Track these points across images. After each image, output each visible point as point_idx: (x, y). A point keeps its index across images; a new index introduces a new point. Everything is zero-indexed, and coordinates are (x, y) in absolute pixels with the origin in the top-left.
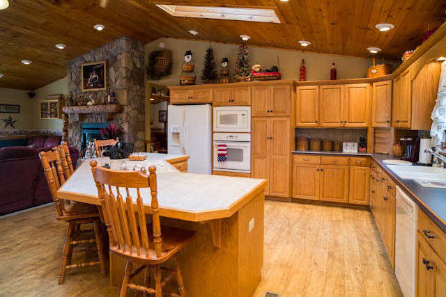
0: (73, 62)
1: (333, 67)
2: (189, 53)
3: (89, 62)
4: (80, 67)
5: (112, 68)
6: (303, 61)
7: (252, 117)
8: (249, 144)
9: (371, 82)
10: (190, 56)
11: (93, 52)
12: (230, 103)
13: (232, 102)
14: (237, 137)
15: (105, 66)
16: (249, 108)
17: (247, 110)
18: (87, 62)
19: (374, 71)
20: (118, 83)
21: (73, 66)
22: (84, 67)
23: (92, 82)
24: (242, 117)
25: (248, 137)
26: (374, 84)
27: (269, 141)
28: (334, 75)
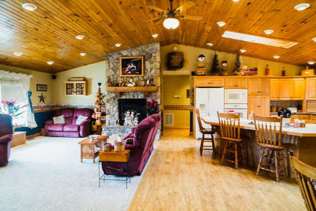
0: (111, 56)
1: (283, 69)
2: (202, 56)
3: (126, 56)
4: (118, 59)
5: (148, 62)
6: (267, 65)
7: (248, 95)
8: (247, 110)
9: (305, 78)
10: (203, 58)
11: (130, 50)
12: (235, 87)
13: (236, 87)
14: (239, 106)
15: (142, 60)
16: (247, 90)
17: (245, 91)
18: (124, 56)
19: (307, 73)
20: (152, 72)
21: (111, 58)
22: (122, 59)
23: (129, 71)
24: (242, 95)
25: (246, 106)
26: (307, 79)
27: (257, 108)
28: (283, 73)
